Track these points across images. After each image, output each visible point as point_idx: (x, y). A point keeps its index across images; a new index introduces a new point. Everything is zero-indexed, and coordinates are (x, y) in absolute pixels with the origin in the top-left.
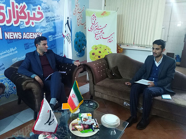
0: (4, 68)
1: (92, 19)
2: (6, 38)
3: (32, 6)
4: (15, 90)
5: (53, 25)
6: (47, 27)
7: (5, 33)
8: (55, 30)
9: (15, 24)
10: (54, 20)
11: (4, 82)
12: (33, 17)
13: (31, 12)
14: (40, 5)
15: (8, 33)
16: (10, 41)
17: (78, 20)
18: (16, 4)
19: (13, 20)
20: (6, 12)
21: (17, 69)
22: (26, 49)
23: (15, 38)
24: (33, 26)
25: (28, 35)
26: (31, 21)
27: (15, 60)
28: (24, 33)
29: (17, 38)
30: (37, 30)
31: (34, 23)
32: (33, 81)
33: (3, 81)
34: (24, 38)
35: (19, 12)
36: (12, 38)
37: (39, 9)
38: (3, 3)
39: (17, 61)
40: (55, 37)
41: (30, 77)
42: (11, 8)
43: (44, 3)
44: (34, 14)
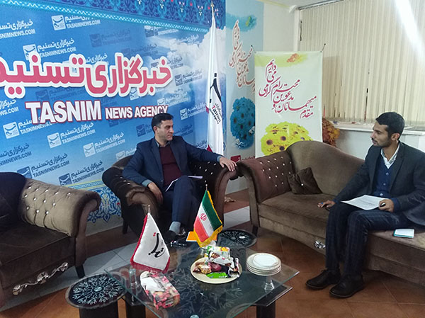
0: (103, 169)
1: (268, 72)
2: (107, 118)
3: (150, 58)
4: (119, 208)
5: (189, 89)
6: (176, 95)
7: (107, 109)
8: (193, 98)
9: (122, 92)
10: (191, 80)
11: (102, 192)
12: (152, 77)
13: (149, 69)
14: (166, 56)
15: (111, 109)
16: (114, 122)
17: (239, 74)
18: (124, 59)
19: (120, 86)
20: (109, 74)
21: (121, 171)
22: (139, 136)
23: (121, 117)
24: (152, 94)
25: (143, 110)
26: (149, 86)
27: (121, 155)
28: (137, 108)
29: (125, 117)
30: (159, 101)
31: (154, 89)
32: (143, 190)
33: (100, 191)
34: (136, 116)
35: (129, 71)
36: (117, 117)
37: (163, 62)
38: (105, 60)
39: (124, 156)
40: (192, 112)
41: (141, 184)
42: (116, 67)
43: (172, 52)
44: (155, 72)
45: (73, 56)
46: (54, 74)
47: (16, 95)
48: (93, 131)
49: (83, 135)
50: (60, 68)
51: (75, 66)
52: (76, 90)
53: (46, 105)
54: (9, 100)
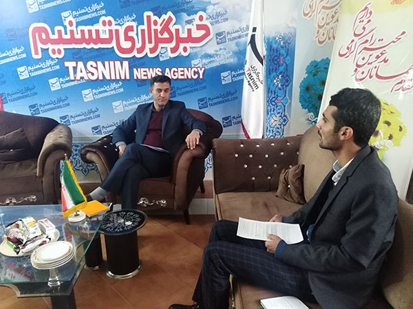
1: (358, 21)
2: (135, 78)
6: (217, 55)
7: (135, 70)
9: (151, 53)
12: (186, 36)
13: (183, 27)
14: (204, 10)
15: (139, 69)
17: (320, 27)
18: (154, 18)
19: (148, 46)
20: (137, 34)
24: (185, 54)
25: (174, 71)
26: (182, 45)
28: (167, 70)
31: (188, 48)
35: (159, 31)
36: (146, 78)
38: (134, 21)
40: (238, 75)
42: (145, 27)
43: (214, 5)
44: (189, 31)
45: (103, 18)
46: (87, 37)
47: (57, 55)
48: (122, 90)
49: (112, 93)
50: (91, 30)
51: (104, 28)
52: (106, 51)
53: (81, 64)
54: (53, 59)
